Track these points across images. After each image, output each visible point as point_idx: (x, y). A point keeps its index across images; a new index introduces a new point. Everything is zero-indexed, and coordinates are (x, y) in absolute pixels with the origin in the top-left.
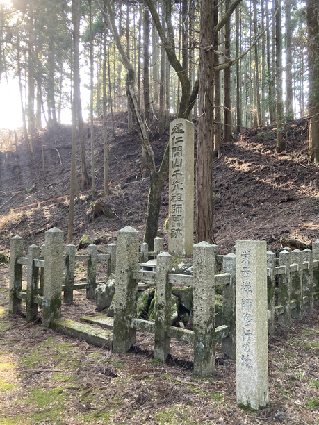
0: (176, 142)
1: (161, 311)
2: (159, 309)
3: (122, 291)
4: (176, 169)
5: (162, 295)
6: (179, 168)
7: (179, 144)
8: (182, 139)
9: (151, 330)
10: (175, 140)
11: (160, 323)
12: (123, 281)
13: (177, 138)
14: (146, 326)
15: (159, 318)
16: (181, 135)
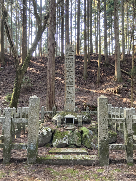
0: (69, 56)
1: (130, 137)
2: (129, 136)
3: (105, 131)
4: (69, 69)
5: (130, 129)
6: (71, 69)
7: (71, 57)
8: (72, 55)
9: (123, 148)
10: (68, 55)
11: (130, 144)
12: (105, 125)
13: (69, 54)
14: (120, 147)
15: (129, 141)
16: (72, 53)
